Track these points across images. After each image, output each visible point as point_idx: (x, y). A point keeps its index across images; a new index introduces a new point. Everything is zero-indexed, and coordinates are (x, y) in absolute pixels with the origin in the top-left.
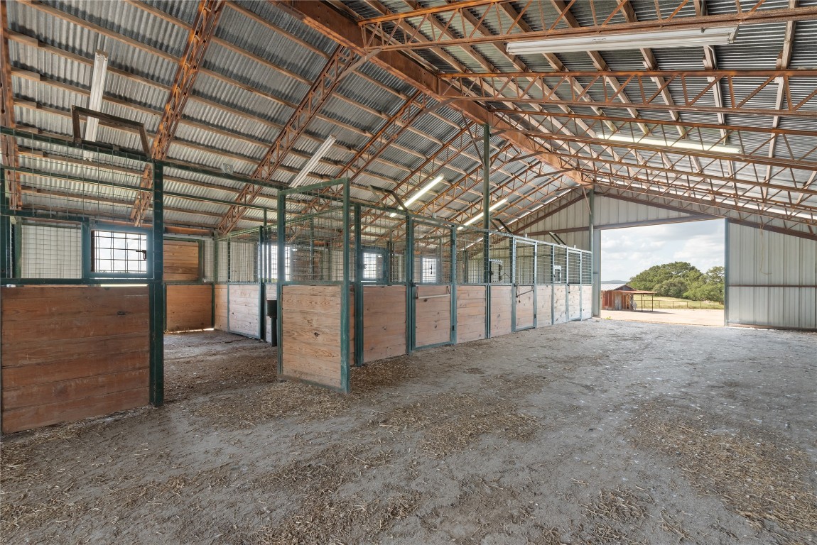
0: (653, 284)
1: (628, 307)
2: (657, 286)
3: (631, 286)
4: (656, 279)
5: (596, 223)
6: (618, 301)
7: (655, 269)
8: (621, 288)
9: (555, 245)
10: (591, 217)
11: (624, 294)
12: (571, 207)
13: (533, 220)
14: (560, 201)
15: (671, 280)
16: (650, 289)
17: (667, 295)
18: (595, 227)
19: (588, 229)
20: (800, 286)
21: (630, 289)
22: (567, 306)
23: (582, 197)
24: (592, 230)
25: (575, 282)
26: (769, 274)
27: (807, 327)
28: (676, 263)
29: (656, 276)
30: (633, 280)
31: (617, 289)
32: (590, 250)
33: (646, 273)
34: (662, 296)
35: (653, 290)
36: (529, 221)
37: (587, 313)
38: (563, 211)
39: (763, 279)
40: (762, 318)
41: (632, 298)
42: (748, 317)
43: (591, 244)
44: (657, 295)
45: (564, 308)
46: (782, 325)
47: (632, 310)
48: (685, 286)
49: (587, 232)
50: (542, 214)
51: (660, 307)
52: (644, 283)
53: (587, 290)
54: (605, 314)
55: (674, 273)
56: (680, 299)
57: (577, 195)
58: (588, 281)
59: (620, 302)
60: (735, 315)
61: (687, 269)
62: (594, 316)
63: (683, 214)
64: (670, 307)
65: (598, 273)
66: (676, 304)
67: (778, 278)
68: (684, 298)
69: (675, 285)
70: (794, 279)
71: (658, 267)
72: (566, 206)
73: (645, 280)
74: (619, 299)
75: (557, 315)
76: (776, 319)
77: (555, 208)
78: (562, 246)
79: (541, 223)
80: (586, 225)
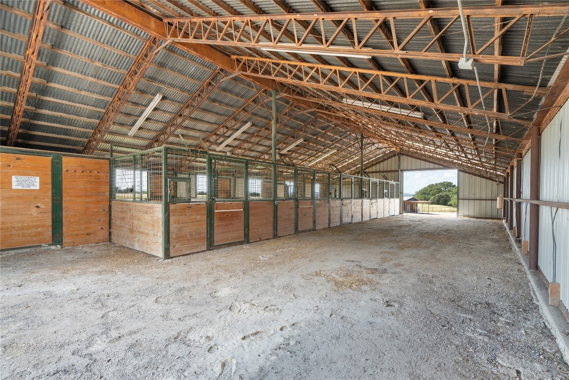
0: (430, 196)
1: (414, 211)
2: (432, 197)
3: (417, 198)
4: (431, 193)
5: (402, 168)
6: (408, 207)
7: (431, 186)
8: (410, 200)
9: (385, 181)
10: (399, 166)
11: (412, 203)
12: (389, 160)
13: (370, 165)
14: (384, 156)
15: (440, 194)
16: (428, 200)
17: (438, 204)
18: (401, 171)
19: (398, 171)
20: (486, 200)
21: (416, 200)
22: (389, 208)
23: (395, 155)
24: (400, 172)
25: (392, 197)
26: (474, 194)
27: (488, 217)
28: (444, 182)
29: (432, 191)
30: (417, 193)
31: (408, 200)
32: (398, 182)
33: (426, 189)
34: (435, 204)
35: (430, 200)
36: (368, 166)
37: (397, 213)
38: (385, 162)
39: (472, 197)
40: (472, 214)
41: (417, 205)
42: (466, 213)
43: (398, 179)
44: (432, 203)
45: (388, 210)
46: (479, 216)
47: (417, 213)
48: (450, 198)
49: (397, 173)
50: (374, 163)
51: (433, 211)
52: (424, 195)
53: (397, 201)
54: (405, 214)
55: (442, 189)
56: (446, 206)
57: (393, 155)
58: (397, 197)
59: (410, 208)
60: (461, 213)
61: (451, 186)
62: (400, 214)
63: (440, 167)
64: (439, 211)
65: (402, 193)
66: (443, 209)
67: (477, 196)
68: (449, 206)
69: (443, 197)
70: (484, 197)
71: (433, 185)
72: (387, 159)
73: (425, 194)
74: (409, 206)
75: (385, 213)
76: (477, 214)
77: (381, 160)
78: (387, 181)
79: (374, 167)
80: (397, 169)
